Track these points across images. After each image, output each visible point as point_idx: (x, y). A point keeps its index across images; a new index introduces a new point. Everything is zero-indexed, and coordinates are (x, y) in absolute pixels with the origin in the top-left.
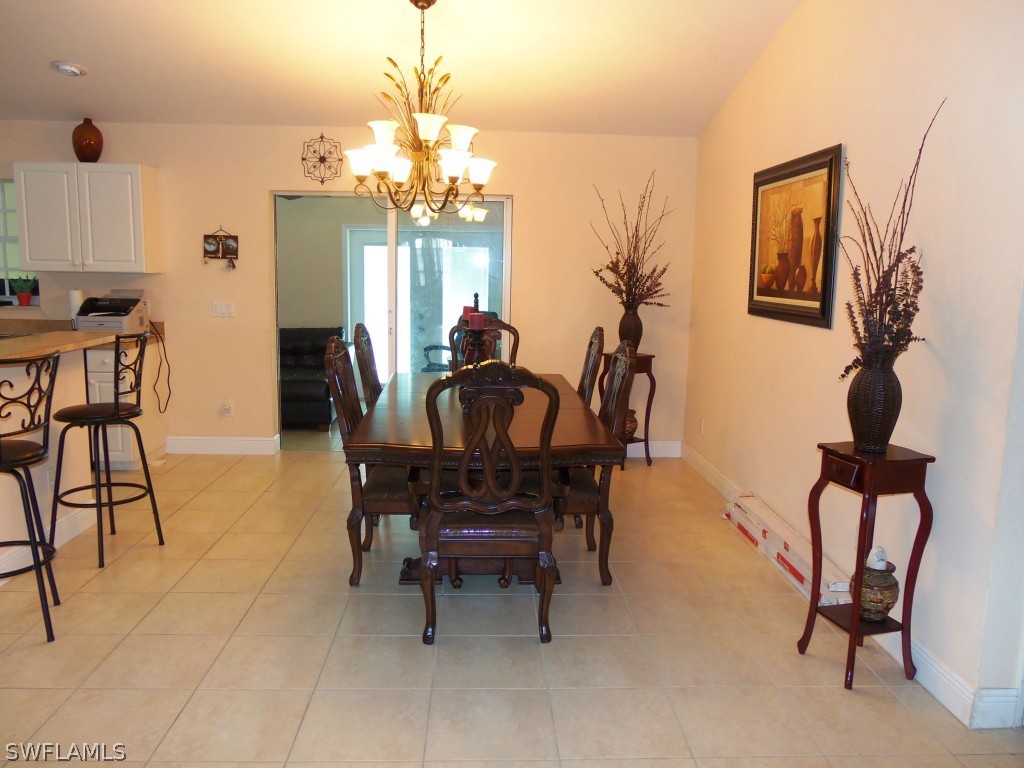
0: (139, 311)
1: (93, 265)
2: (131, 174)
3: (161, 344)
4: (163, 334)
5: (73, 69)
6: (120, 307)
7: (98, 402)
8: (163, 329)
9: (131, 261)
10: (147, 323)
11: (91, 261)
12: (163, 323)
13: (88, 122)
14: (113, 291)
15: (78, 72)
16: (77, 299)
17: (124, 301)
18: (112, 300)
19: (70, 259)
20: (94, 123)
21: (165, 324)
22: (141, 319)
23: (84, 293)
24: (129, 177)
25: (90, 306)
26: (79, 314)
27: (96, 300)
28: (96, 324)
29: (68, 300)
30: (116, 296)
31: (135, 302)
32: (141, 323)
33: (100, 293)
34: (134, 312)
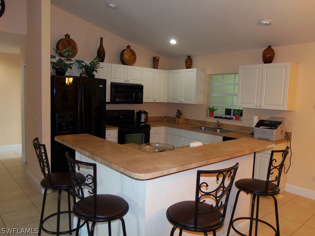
0: (281, 127)
1: (264, 106)
2: (286, 67)
3: (289, 142)
4: (291, 138)
5: (267, 22)
6: (273, 125)
7: (257, 179)
8: (291, 136)
9: (281, 105)
10: (284, 132)
11: (264, 105)
12: (291, 133)
13: (269, 47)
14: (271, 117)
15: (268, 23)
16: (256, 120)
17: (275, 122)
18: (270, 121)
19: (255, 103)
20: (272, 48)
21: (292, 134)
22: (282, 131)
23: (259, 117)
24: (285, 68)
25: (261, 123)
26: (256, 127)
27: (263, 121)
28: (262, 132)
29: (252, 119)
30: (272, 120)
31: (280, 123)
32: (282, 133)
33: (265, 118)
34: (279, 128)
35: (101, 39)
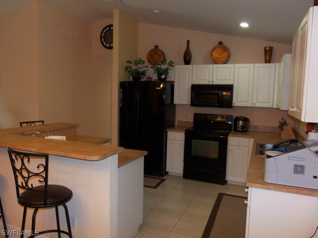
35: (188, 42)
